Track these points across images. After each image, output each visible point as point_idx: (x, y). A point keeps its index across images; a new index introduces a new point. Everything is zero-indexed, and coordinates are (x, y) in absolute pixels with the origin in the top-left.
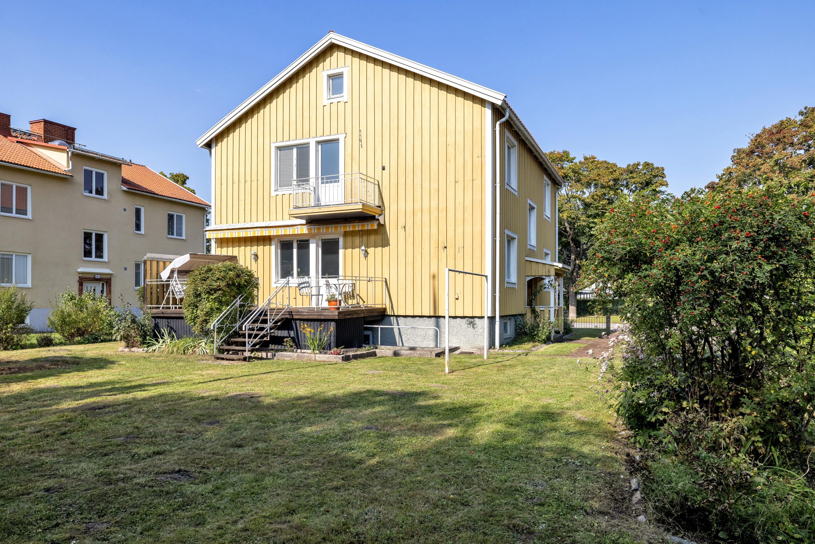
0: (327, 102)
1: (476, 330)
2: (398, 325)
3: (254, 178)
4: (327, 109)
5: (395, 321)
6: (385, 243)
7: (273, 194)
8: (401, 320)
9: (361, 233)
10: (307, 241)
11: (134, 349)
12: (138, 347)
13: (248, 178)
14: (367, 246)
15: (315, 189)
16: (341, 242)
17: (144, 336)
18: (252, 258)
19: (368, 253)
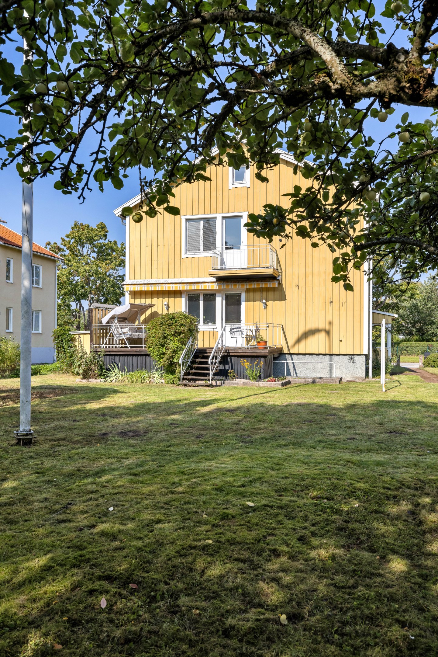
0: (231, 186)
1: (355, 364)
2: (292, 360)
3: (166, 243)
4: (232, 192)
5: (290, 358)
6: (282, 297)
7: (183, 256)
8: (294, 357)
9: (261, 290)
10: (213, 295)
11: (91, 380)
12: (96, 378)
13: (160, 243)
14: (267, 300)
15: (221, 254)
16: (243, 296)
17: (101, 369)
18: (165, 307)
19: (266, 305)
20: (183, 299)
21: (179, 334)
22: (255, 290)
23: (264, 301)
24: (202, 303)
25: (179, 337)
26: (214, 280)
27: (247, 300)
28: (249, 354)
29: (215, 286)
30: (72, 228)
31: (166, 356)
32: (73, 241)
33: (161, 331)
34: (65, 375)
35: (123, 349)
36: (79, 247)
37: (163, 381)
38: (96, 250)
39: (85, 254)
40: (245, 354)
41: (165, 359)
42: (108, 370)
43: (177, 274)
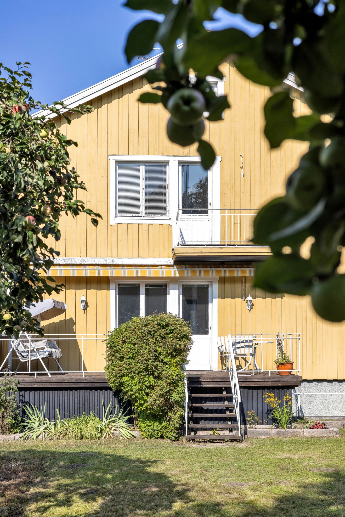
7: (113, 221)
9: (243, 280)
10: (161, 286)
12: (4, 433)
14: (254, 297)
16: (214, 289)
17: (15, 416)
18: (80, 306)
19: (253, 305)
22: (234, 280)
23: (250, 298)
24: (142, 298)
26: (170, 261)
27: (222, 296)
28: (269, 384)
29: (174, 272)
31: (156, 392)
35: (40, 378)
40: (263, 384)
41: (154, 396)
43: (102, 249)
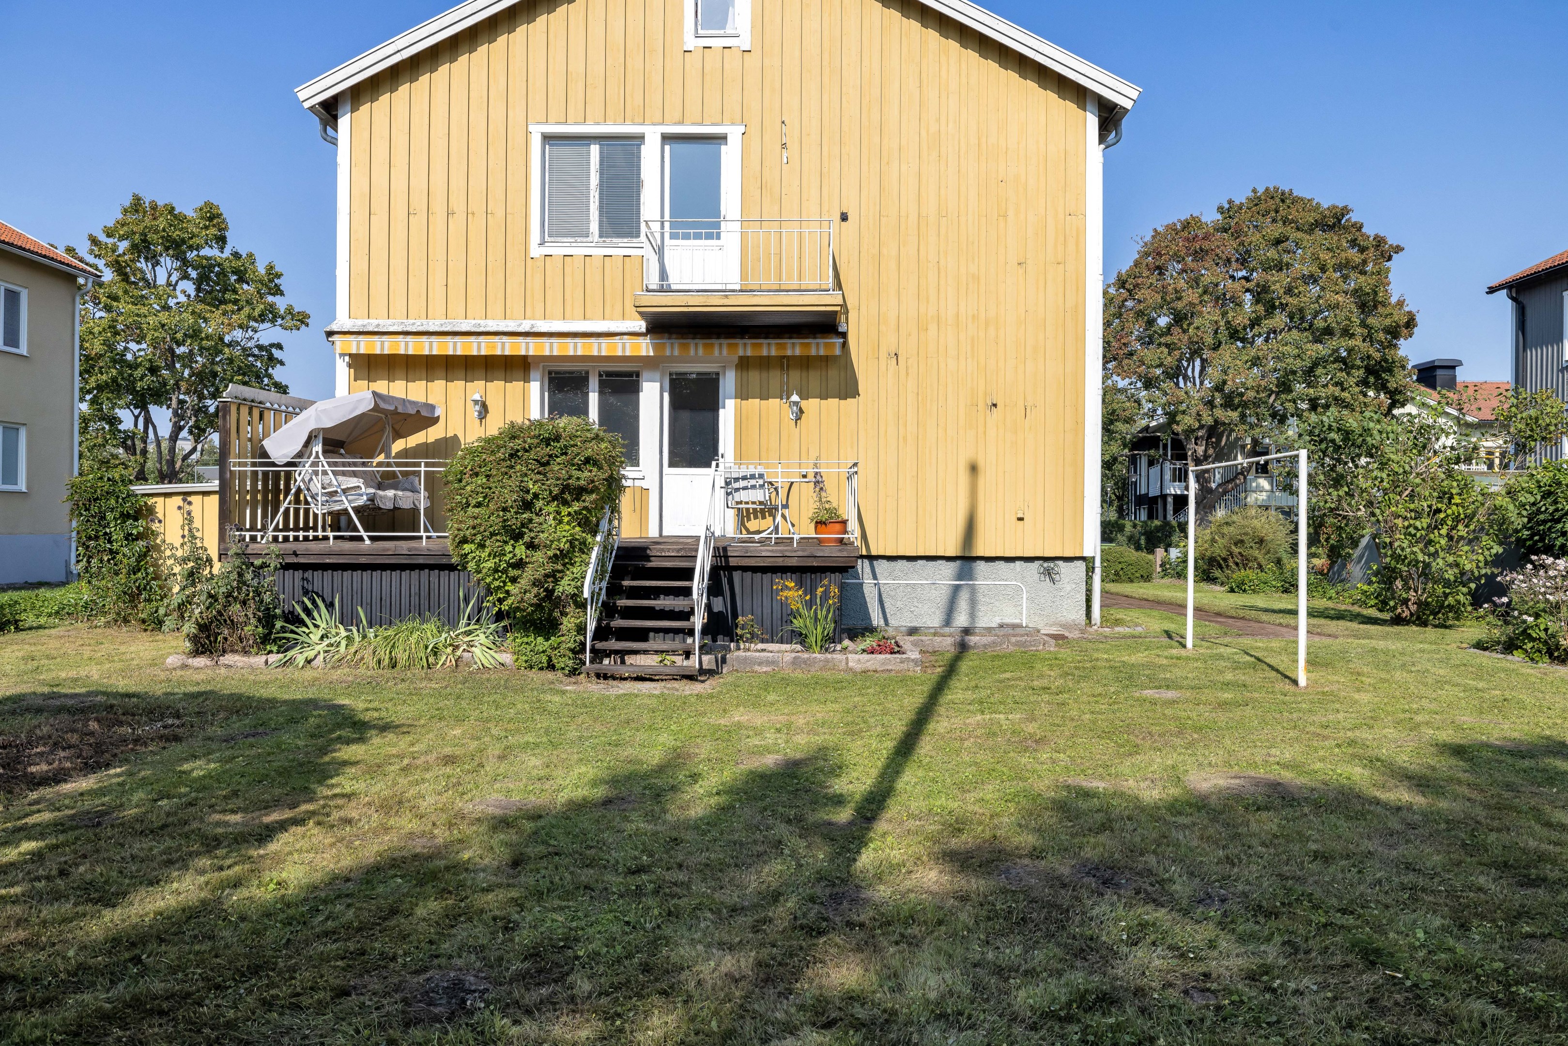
0: (691, 42)
1: (1058, 585)
2: (875, 577)
3: (478, 205)
4: (693, 62)
5: (867, 569)
6: (847, 389)
7: (536, 251)
8: (881, 566)
9: (784, 363)
10: (630, 374)
11: (229, 659)
12: (246, 652)
13: (457, 204)
14: (804, 396)
15: (660, 252)
16: (729, 381)
17: (267, 620)
18: (473, 412)
19: (801, 411)
20: (535, 387)
21: (579, 492)
22: (764, 363)
23: (795, 398)
24: (594, 398)
25: (576, 506)
26: (641, 325)
27: (742, 394)
28: (794, 562)
29: (645, 347)
30: (126, 211)
31: (528, 576)
32: (123, 246)
33: (513, 483)
34: (112, 631)
35: (348, 546)
36: (142, 264)
37: (506, 658)
38: (194, 274)
39: (161, 280)
40: (780, 562)
41: (524, 582)
42: (293, 619)
43: (515, 304)
